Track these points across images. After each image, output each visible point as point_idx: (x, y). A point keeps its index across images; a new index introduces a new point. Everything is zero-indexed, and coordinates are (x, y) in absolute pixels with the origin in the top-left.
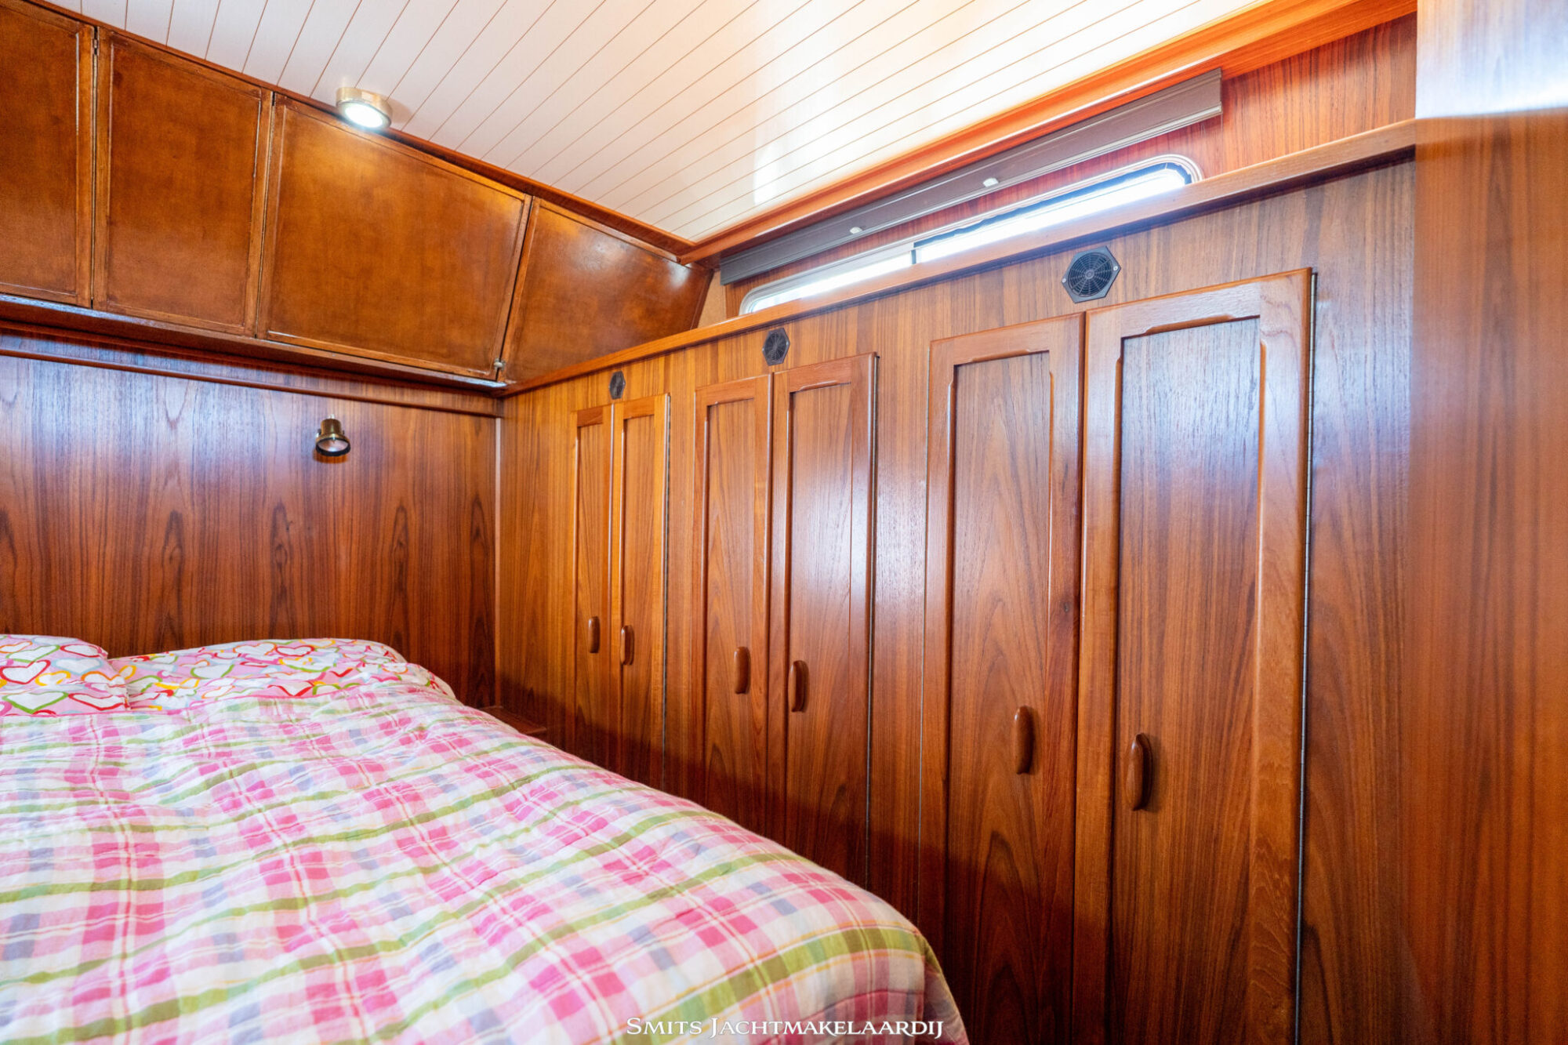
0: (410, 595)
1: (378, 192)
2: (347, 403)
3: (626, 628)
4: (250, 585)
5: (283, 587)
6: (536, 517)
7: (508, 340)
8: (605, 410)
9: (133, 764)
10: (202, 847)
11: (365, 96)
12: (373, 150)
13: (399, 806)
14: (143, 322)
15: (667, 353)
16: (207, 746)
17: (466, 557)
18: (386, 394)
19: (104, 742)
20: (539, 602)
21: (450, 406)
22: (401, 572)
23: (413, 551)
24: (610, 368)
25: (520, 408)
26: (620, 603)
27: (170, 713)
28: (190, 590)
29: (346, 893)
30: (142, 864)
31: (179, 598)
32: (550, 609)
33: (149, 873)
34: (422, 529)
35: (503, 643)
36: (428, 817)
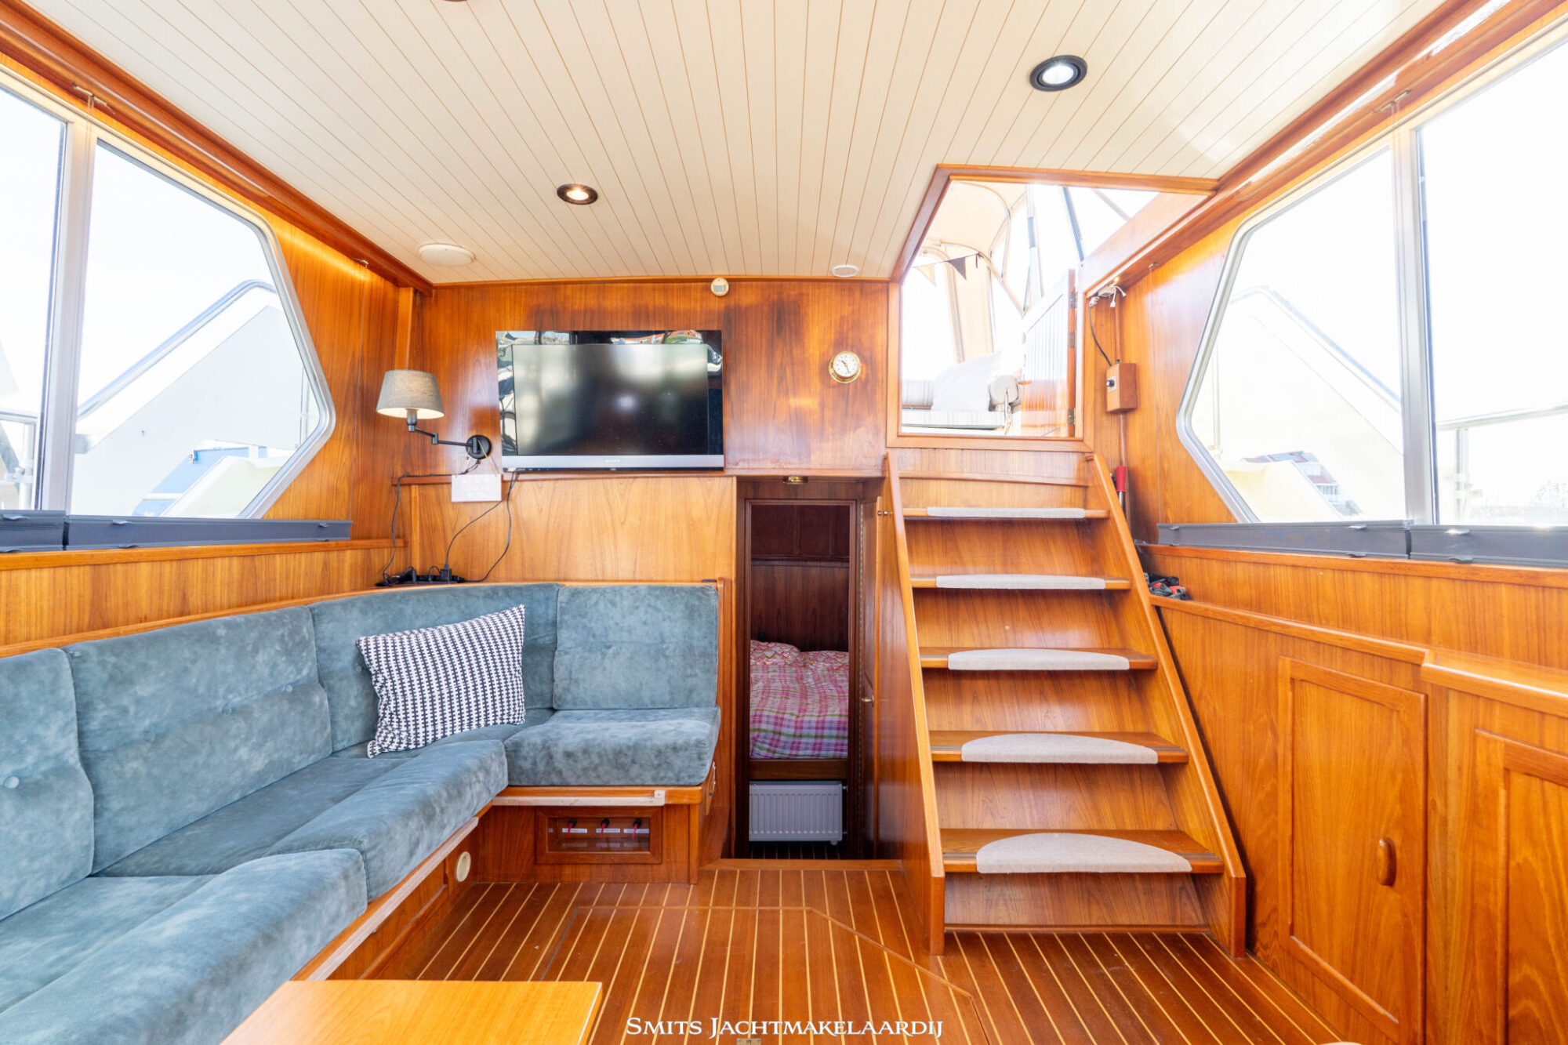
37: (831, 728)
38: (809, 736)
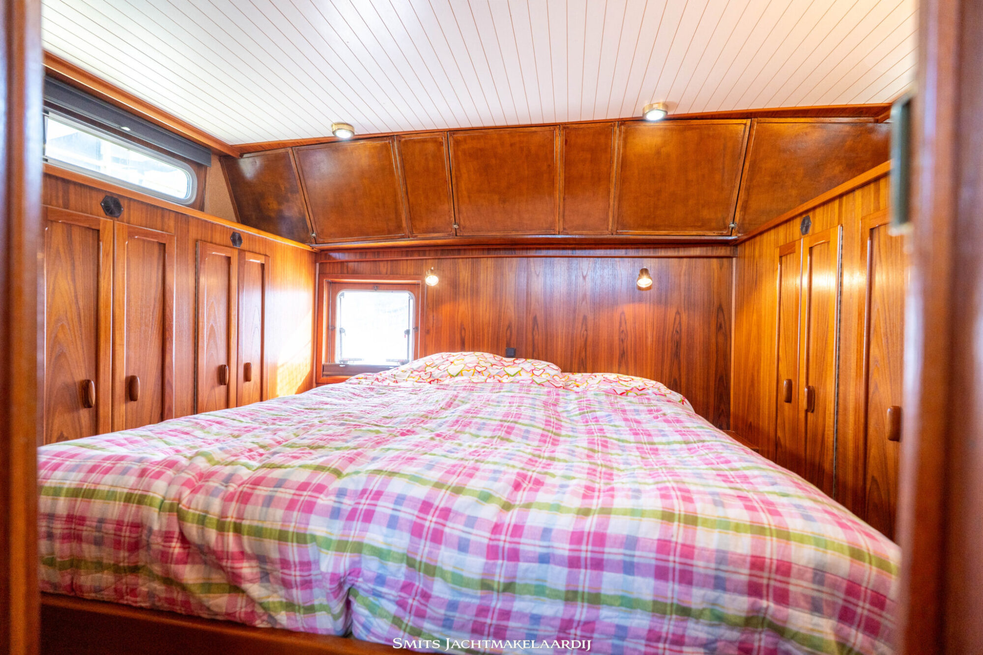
0: (682, 361)
1: (664, 150)
2: (652, 259)
3: (808, 388)
4: (611, 347)
5: (623, 351)
6: (755, 317)
7: (738, 209)
8: (797, 243)
9: (561, 405)
10: (573, 430)
11: (655, 106)
12: (660, 129)
13: (641, 436)
14: (574, 236)
15: (841, 196)
16: (584, 404)
17: (713, 340)
18: (670, 253)
19: (555, 397)
20: (756, 368)
21: (704, 254)
22: (677, 346)
23: (684, 335)
24: (801, 214)
25: (747, 249)
26: (805, 371)
27: (576, 392)
28: (589, 349)
29: (612, 454)
30: (556, 429)
31: (586, 351)
32: (762, 374)
33: (558, 431)
34: (688, 324)
35: (735, 394)
36: (653, 443)
37: (629, 568)
38: (540, 591)
